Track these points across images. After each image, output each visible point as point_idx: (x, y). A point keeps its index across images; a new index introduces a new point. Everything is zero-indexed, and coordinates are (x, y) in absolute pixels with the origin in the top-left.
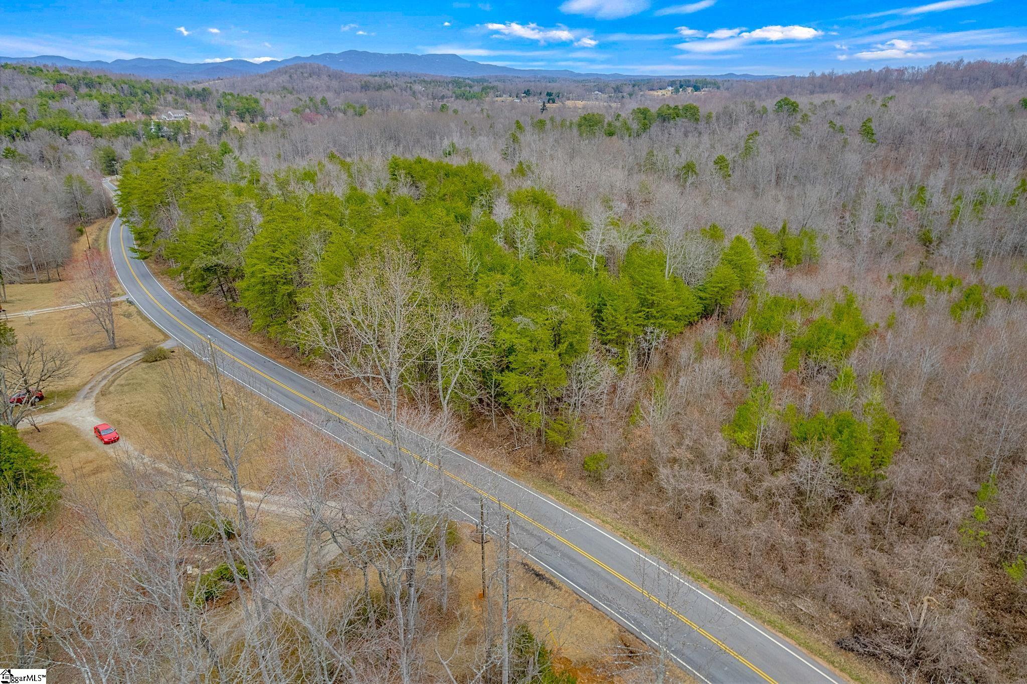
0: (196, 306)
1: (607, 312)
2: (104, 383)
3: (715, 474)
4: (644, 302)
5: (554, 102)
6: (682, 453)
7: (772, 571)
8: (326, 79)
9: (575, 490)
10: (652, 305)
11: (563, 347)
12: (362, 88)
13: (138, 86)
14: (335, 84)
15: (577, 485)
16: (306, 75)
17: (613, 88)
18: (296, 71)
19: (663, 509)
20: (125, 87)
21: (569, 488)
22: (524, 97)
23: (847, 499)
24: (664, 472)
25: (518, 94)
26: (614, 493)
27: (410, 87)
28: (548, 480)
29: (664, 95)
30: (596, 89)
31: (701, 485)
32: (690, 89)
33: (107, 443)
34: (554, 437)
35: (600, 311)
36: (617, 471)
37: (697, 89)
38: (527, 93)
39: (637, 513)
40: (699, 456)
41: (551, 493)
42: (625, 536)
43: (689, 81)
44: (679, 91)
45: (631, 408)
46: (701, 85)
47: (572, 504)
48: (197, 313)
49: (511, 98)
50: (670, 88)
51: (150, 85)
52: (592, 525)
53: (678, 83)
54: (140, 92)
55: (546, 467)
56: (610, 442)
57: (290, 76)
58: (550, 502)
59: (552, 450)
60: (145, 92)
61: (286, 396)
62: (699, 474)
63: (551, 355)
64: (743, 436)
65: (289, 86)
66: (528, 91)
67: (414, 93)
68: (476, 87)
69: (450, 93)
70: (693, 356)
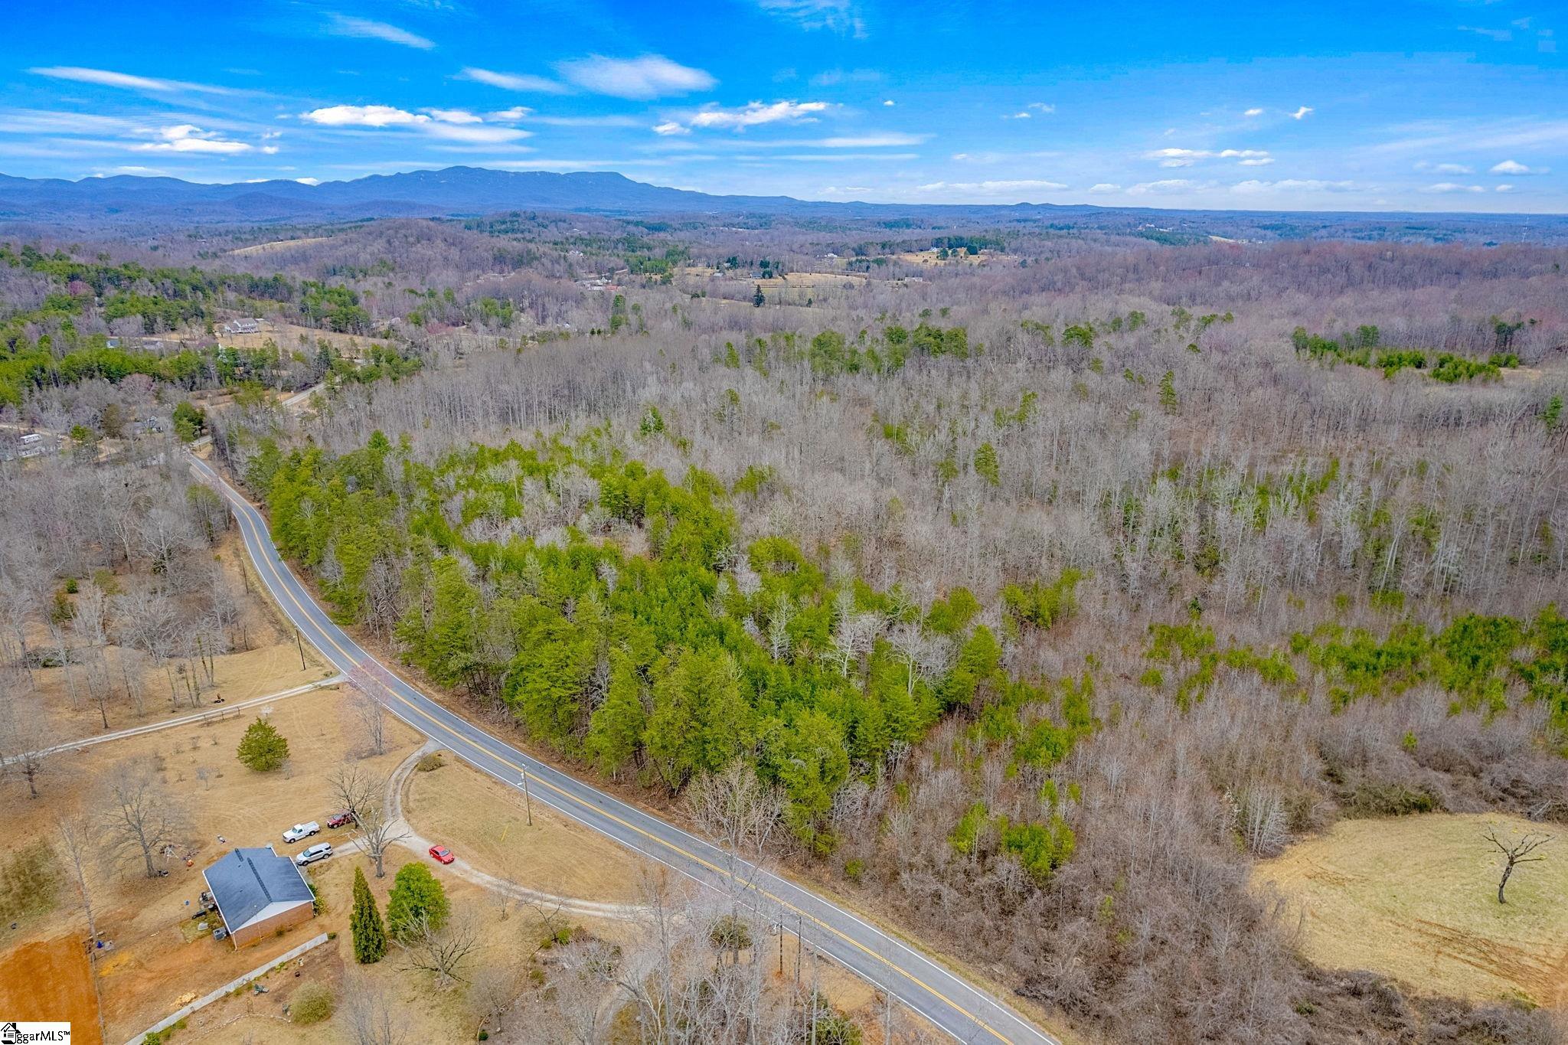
0: (429, 691)
1: (860, 729)
2: (398, 797)
3: (941, 876)
4: (889, 717)
5: (771, 277)
6: (919, 860)
7: (978, 946)
8: (442, 245)
9: (840, 890)
10: (896, 721)
11: (828, 780)
12: (495, 259)
13: (183, 278)
14: (454, 253)
15: (841, 886)
16: (411, 239)
17: (854, 249)
18: (397, 232)
19: (906, 903)
20: (168, 282)
21: (835, 888)
22: (728, 269)
23: (1031, 892)
24: (905, 876)
25: (719, 263)
26: (870, 891)
27: (565, 257)
28: (818, 882)
29: (926, 261)
30: (830, 249)
31: (932, 885)
32: (962, 251)
33: (446, 863)
34: (822, 847)
35: (854, 728)
36: (871, 873)
37: (973, 251)
38: (733, 262)
39: (887, 907)
40: (931, 862)
41: (821, 892)
42: (878, 925)
43: (961, 239)
44: (947, 255)
45: (880, 817)
46: (977, 246)
47: (837, 901)
48: (437, 701)
49: (709, 270)
50: (935, 250)
51: (199, 276)
52: (853, 917)
53: (946, 241)
54: (188, 289)
55: (815, 870)
56: (865, 849)
57: (389, 242)
58: (821, 899)
59: (820, 857)
60: (195, 288)
61: (577, 807)
62: (929, 876)
63: (820, 787)
64: (963, 845)
65: (388, 258)
66: (734, 259)
67: (571, 265)
68: (657, 250)
69: (622, 263)
70: (932, 766)
